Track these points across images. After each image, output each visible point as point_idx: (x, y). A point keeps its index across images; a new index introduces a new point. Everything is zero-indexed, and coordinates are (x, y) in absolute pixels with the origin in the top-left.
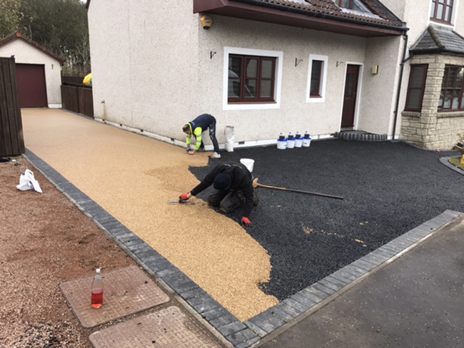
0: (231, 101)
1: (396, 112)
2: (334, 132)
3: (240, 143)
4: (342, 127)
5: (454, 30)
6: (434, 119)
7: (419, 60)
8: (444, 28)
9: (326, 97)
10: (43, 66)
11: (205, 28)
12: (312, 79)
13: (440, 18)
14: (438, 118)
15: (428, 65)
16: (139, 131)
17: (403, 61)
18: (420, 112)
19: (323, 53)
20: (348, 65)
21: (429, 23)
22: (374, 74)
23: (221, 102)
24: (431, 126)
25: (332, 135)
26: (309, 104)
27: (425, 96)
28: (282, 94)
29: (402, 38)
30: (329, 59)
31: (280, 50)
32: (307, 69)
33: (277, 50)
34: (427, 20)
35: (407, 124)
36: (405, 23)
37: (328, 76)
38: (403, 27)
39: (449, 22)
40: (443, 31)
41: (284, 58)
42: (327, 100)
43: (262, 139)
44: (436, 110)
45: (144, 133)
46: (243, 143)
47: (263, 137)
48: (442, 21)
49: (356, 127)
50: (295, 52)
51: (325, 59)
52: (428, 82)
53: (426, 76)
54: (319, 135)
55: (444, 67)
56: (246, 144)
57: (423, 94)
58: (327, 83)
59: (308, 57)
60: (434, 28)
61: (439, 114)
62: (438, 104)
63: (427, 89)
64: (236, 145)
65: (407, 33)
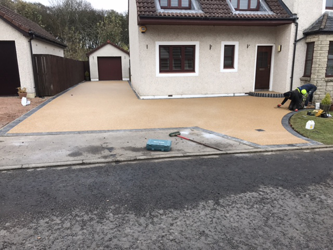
0: (161, 71)
1: (292, 78)
2: (249, 92)
3: (169, 96)
4: (255, 89)
7: (310, 39)
9: (238, 68)
10: (120, 57)
11: (142, 32)
15: (314, 42)
17: (296, 41)
18: (310, 77)
19: (234, 40)
20: (258, 46)
22: (279, 52)
23: (155, 72)
25: (246, 93)
27: (313, 66)
30: (239, 43)
31: (197, 41)
32: (220, 51)
33: (194, 40)
34: (322, 9)
36: (296, 14)
37: (239, 55)
38: (294, 17)
41: (200, 45)
42: (239, 70)
44: (324, 76)
46: (171, 96)
47: (186, 93)
49: (271, 89)
50: (209, 41)
51: (236, 43)
52: (314, 55)
53: (313, 51)
54: (234, 94)
55: (329, 43)
56: (173, 97)
57: (312, 64)
58: (239, 59)
59: (220, 43)
60: (329, 15)
61: (327, 79)
62: (325, 71)
63: (314, 60)
64: (167, 97)
65: (297, 21)
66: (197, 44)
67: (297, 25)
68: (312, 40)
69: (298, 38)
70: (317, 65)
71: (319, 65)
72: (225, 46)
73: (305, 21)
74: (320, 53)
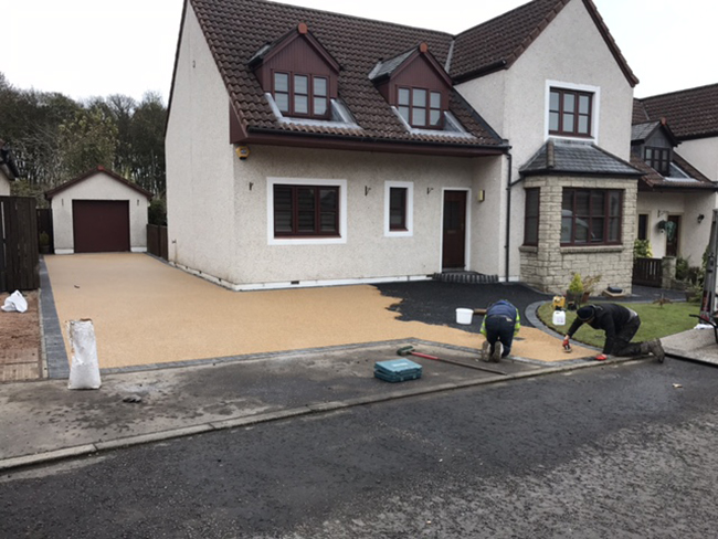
0: (277, 235)
1: (507, 247)
2: (432, 273)
3: (293, 283)
4: (443, 267)
5: (596, 144)
6: (555, 256)
7: (532, 183)
8: (574, 142)
9: (414, 229)
10: (127, 202)
11: (242, 158)
12: (391, 209)
13: (571, 130)
14: (563, 254)
15: (539, 188)
16: (198, 273)
17: (510, 185)
18: (537, 245)
19: (405, 179)
20: (446, 192)
21: (547, 137)
22: (481, 202)
23: (265, 235)
24: (552, 264)
25: (428, 276)
26: (390, 238)
27: (541, 227)
28: (348, 227)
29: (504, 158)
30: (415, 185)
31: (342, 178)
32: (383, 197)
33: (337, 178)
34: (543, 134)
35: (526, 262)
36: (507, 141)
37: (414, 206)
38: (504, 145)
39: (588, 135)
40: (573, 146)
41: (348, 187)
42: (416, 233)
43: (324, 279)
44: (558, 244)
45: (203, 275)
46: (297, 282)
47: (325, 276)
48: (575, 133)
49: (468, 267)
50: (364, 179)
51: (409, 185)
52: (541, 209)
53: (539, 202)
54: (408, 276)
55: (561, 190)
56: (301, 284)
57: (538, 224)
58: (414, 213)
59: (383, 183)
60: (555, 144)
61: (563, 249)
62: (559, 237)
63: (541, 218)
64: (289, 285)
65: (510, 152)
66: (343, 184)
67: (510, 158)
68: (535, 184)
69: (513, 180)
70: (548, 227)
71: (551, 225)
72: (392, 189)
73: (522, 153)
74: (551, 207)
